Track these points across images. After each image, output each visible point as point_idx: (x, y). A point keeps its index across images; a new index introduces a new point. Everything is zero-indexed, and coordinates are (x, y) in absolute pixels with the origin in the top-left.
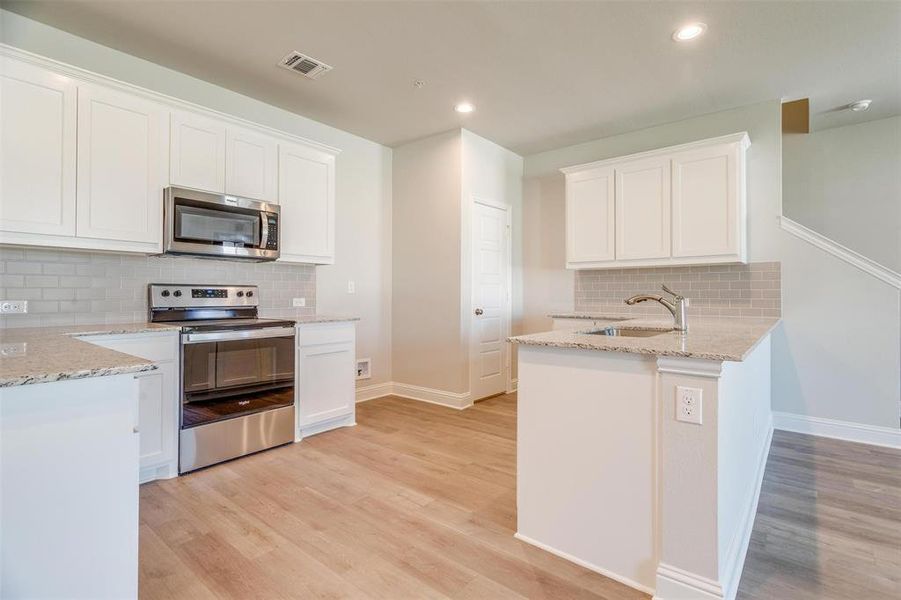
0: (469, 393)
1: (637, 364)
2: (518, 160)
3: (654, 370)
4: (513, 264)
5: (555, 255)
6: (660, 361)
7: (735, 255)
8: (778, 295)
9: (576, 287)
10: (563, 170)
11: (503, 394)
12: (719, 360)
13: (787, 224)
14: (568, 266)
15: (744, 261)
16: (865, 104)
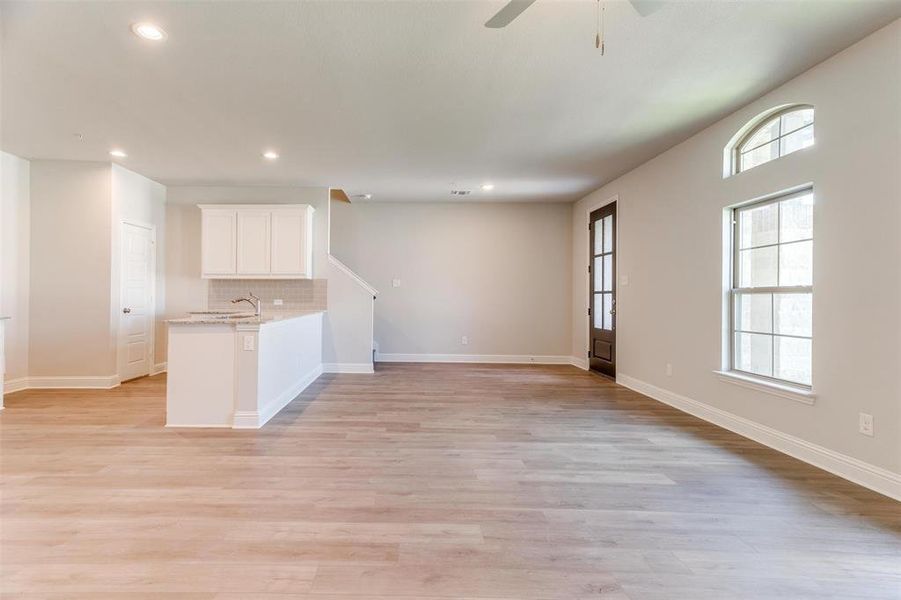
0: (117, 376)
1: (229, 328)
2: (162, 189)
3: (235, 331)
4: (157, 271)
5: (193, 268)
6: (238, 326)
7: (303, 275)
8: (325, 298)
9: (209, 291)
10: (200, 206)
11: (147, 376)
12: (259, 323)
13: (331, 259)
14: (203, 277)
15: (310, 277)
16: (369, 196)
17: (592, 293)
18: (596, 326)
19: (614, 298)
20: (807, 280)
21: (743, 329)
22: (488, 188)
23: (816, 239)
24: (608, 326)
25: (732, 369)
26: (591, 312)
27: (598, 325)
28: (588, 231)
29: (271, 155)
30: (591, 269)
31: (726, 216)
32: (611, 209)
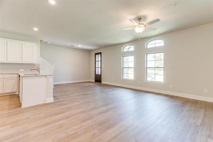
3: (46, 77)
16: (49, 43)
17: (95, 68)
18: (96, 74)
19: (101, 68)
20: (133, 66)
21: (125, 73)
22: (80, 46)
23: (134, 62)
24: (100, 73)
25: (123, 78)
26: (95, 71)
27: (97, 73)
28: (94, 57)
29: (36, 29)
30: (95, 63)
31: (122, 57)
32: (100, 53)
